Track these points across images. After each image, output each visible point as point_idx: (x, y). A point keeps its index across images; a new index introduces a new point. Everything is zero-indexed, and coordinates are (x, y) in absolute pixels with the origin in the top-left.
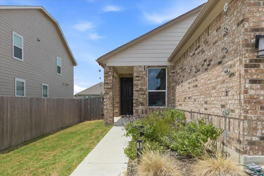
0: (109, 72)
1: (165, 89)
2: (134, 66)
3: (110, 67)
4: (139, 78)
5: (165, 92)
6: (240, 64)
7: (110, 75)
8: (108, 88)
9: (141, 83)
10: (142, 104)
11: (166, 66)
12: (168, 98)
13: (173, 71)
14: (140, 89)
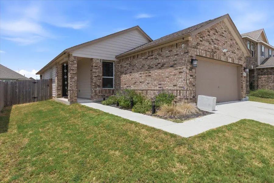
0: (75, 61)
1: (113, 76)
2: (93, 59)
3: (75, 57)
4: (97, 68)
5: (113, 78)
6: (186, 69)
7: (75, 63)
8: (74, 74)
9: (98, 72)
10: (99, 86)
11: (114, 61)
12: (115, 82)
13: (118, 65)
14: (97, 75)
